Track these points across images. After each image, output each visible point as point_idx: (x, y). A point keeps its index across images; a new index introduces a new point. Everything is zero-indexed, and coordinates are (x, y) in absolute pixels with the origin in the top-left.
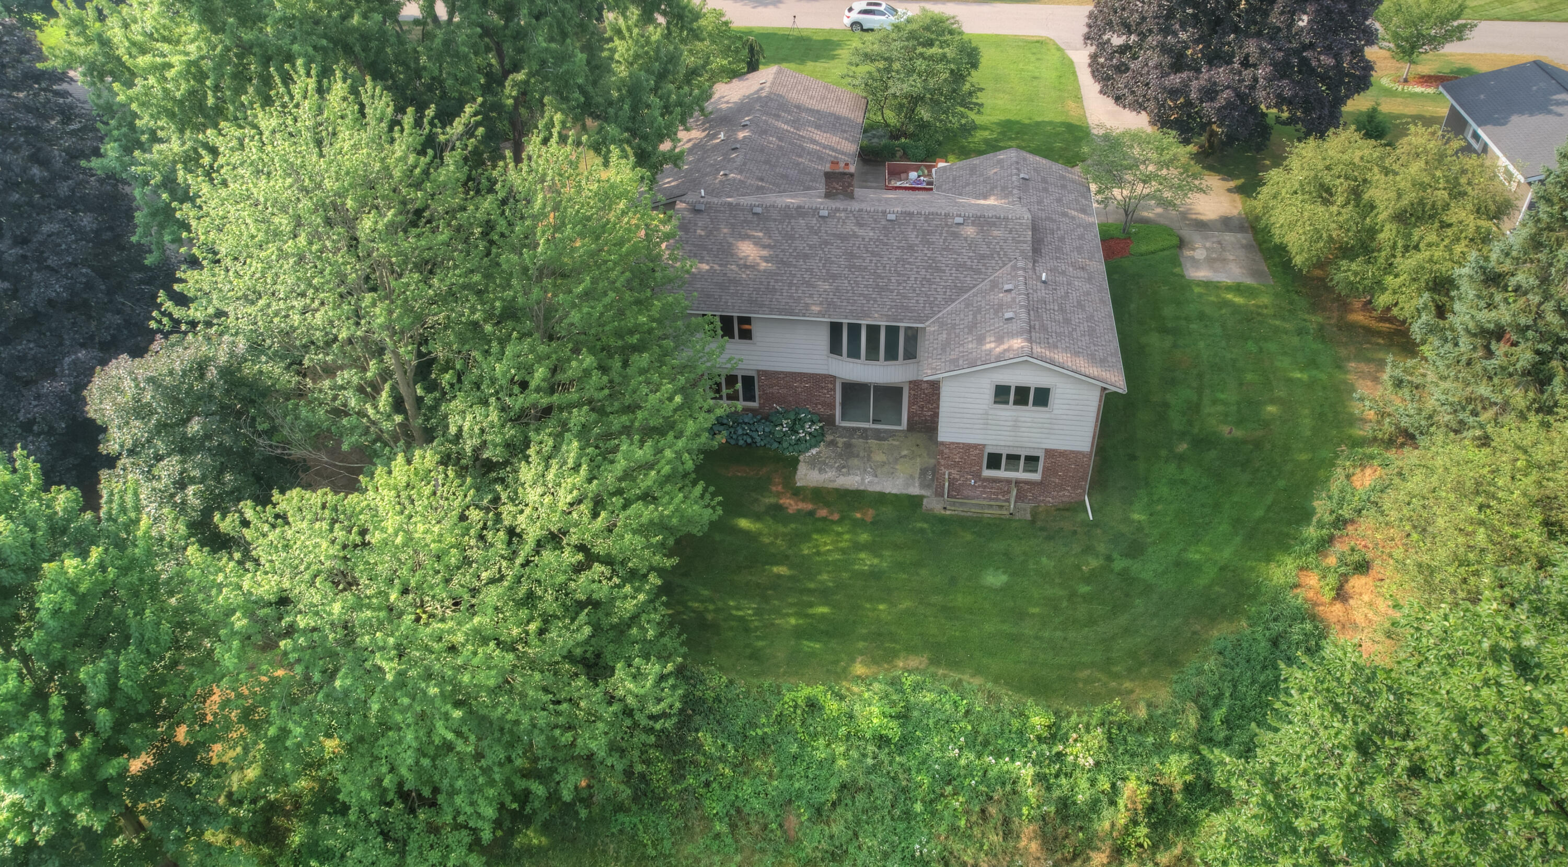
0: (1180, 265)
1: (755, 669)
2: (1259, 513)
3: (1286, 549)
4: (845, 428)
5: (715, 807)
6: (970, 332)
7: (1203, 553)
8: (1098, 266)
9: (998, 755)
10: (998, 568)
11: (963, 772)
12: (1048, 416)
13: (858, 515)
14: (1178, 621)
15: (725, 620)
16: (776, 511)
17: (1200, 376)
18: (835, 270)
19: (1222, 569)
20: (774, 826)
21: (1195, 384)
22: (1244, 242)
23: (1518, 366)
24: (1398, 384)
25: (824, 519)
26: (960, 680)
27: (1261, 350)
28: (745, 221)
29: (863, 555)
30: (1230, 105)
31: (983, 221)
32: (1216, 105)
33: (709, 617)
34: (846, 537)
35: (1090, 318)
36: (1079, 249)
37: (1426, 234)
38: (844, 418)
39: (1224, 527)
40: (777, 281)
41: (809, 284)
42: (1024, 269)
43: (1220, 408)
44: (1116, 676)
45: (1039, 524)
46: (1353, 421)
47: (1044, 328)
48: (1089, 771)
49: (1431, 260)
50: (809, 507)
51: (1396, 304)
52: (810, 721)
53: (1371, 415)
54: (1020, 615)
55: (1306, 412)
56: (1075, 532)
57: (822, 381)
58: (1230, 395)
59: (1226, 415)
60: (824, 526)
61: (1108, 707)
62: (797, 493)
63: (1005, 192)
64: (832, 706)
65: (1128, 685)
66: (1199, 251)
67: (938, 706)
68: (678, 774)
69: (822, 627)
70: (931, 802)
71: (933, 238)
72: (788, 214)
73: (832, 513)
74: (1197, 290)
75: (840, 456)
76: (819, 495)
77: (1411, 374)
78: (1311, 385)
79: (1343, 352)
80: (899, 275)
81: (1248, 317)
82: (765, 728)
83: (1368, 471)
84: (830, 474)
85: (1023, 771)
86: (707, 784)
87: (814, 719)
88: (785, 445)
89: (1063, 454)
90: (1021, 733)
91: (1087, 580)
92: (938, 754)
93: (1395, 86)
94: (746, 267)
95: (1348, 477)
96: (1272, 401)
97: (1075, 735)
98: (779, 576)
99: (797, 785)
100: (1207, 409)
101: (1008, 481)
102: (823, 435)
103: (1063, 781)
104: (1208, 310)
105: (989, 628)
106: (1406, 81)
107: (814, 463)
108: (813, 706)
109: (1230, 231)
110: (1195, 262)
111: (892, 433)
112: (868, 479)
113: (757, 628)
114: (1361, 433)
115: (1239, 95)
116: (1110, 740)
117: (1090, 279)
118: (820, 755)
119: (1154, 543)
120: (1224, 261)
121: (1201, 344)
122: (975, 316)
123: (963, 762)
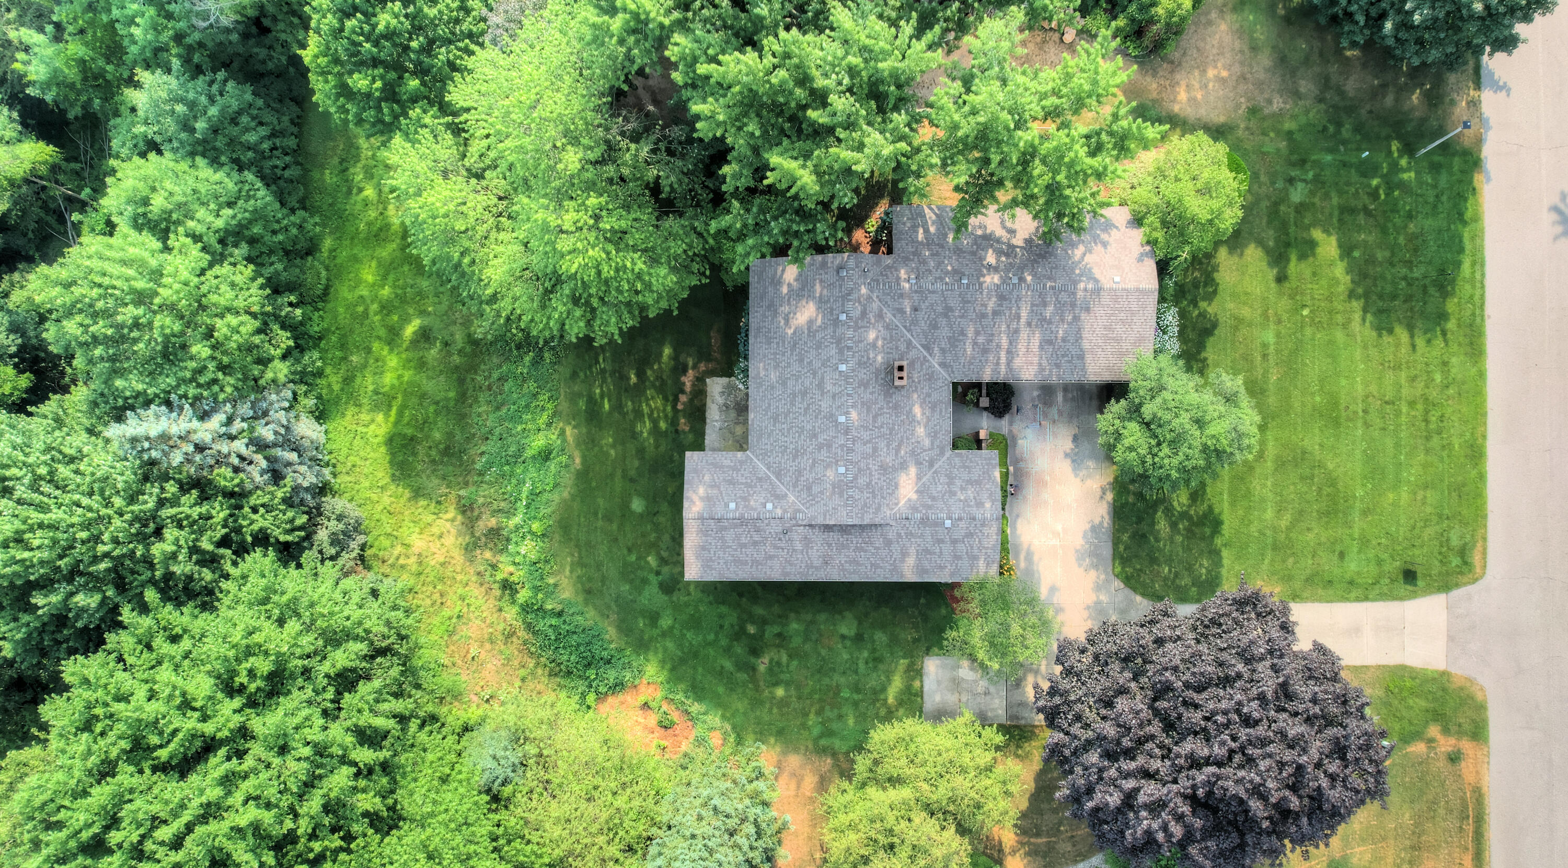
6: (725, 480)
10: (645, 507)
13: (682, 421)
16: (681, 369)
25: (677, 401)
26: (565, 486)
28: (831, 309)
29: (648, 426)
31: (843, 487)
34: (663, 415)
35: (758, 563)
36: (853, 562)
40: (777, 343)
41: (777, 366)
42: (795, 518)
47: (723, 529)
50: (688, 389)
60: (671, 401)
62: (700, 380)
66: (973, 675)
69: (595, 408)
71: (823, 452)
72: (842, 341)
73: (682, 404)
76: (699, 394)
80: (788, 430)
94: (788, 319)
98: (628, 379)
110: (952, 667)
112: (716, 425)
113: (591, 372)
117: (813, 567)
122: (743, 483)
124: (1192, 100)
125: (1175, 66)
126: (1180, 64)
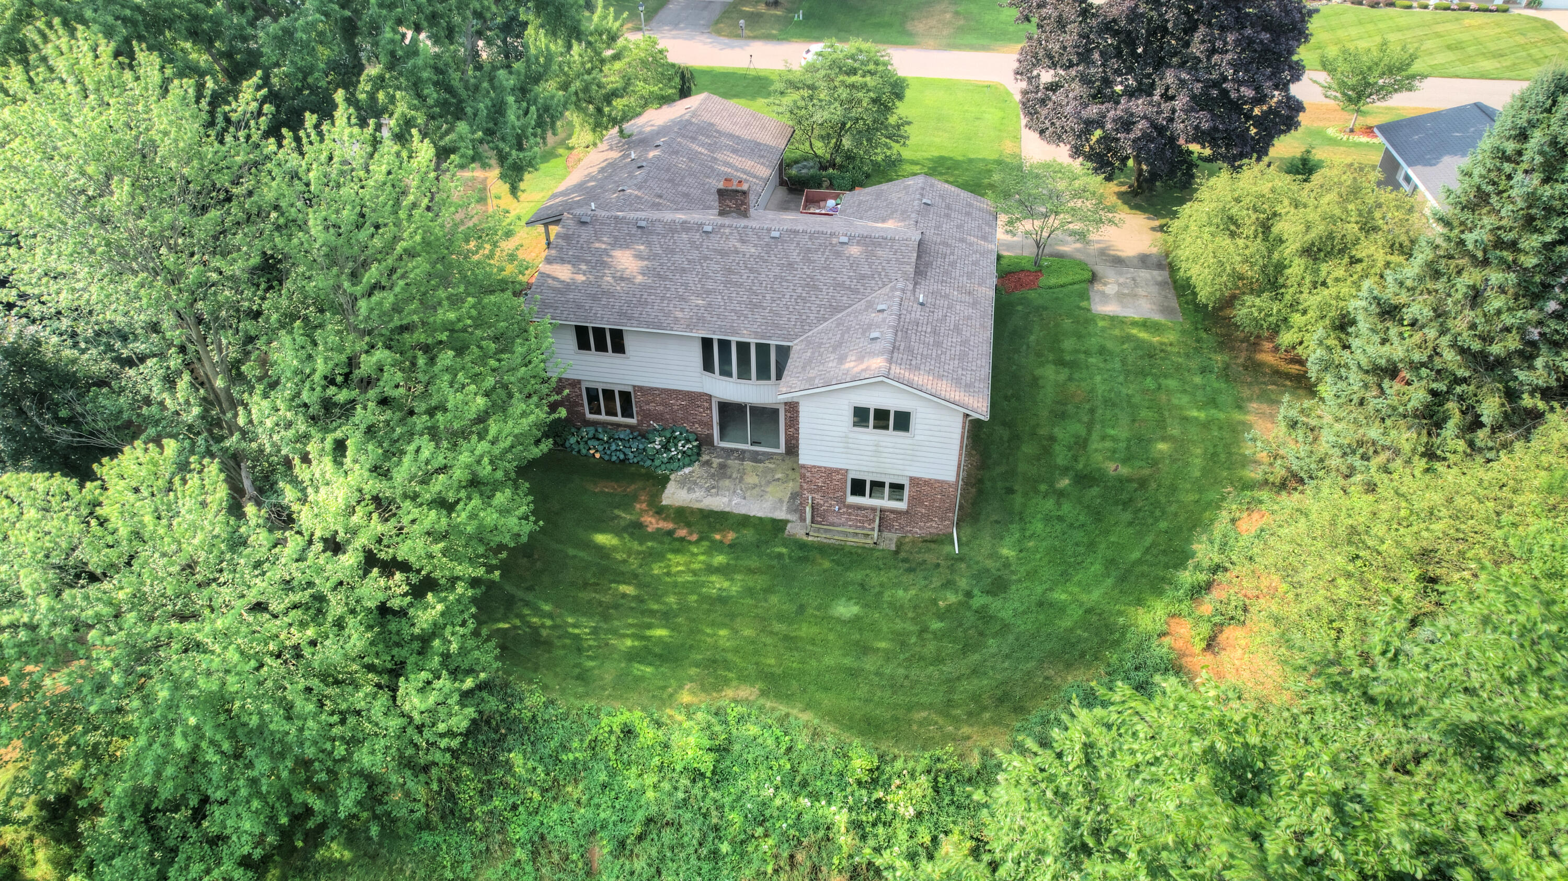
0: (1088, 299)
1: (580, 690)
2: (1136, 555)
3: (1159, 592)
4: (723, 449)
5: (518, 832)
6: (833, 352)
7: (1071, 594)
8: (987, 293)
9: (814, 796)
10: (850, 599)
11: (776, 814)
12: (910, 441)
13: (718, 537)
14: (1031, 665)
15: (559, 637)
16: (636, 529)
17: (1092, 411)
18: (710, 285)
19: (1089, 611)
20: (575, 857)
21: (1086, 419)
22: (1159, 279)
23: (1409, 406)
24: (1293, 425)
25: (682, 539)
26: (787, 715)
27: (1159, 387)
28: (629, 234)
29: (713, 578)
30: (1145, 136)
31: (870, 242)
32: (1132, 136)
33: (544, 633)
34: (702, 558)
35: (965, 343)
36: (970, 275)
37: (1333, 269)
38: (722, 438)
39: (1097, 568)
40: (650, 294)
41: (682, 299)
42: (903, 291)
43: (1108, 444)
44: (956, 721)
45: (903, 555)
46: (1246, 461)
47: (910, 350)
48: (910, 821)
49: (1338, 298)
50: (669, 526)
51: (1301, 343)
52: (624, 748)
53: (1263, 456)
54: (865, 650)
55: (1199, 451)
56: (938, 565)
57: (697, 399)
58: (1121, 432)
59: (1114, 452)
60: (681, 545)
61: (938, 752)
62: (661, 511)
63: (904, 216)
64: (648, 734)
65: (966, 730)
66: (1111, 284)
67: (760, 741)
68: (485, 794)
69: (657, 650)
70: (742, 842)
71: (815, 257)
72: (672, 228)
73: (691, 534)
74: (1101, 324)
75: (713, 476)
76: (682, 515)
77: (1308, 416)
78: (1206, 425)
79: (1246, 392)
80: (774, 292)
81: (1150, 353)
82: (577, 753)
83: (1256, 516)
84: (698, 494)
85: (837, 817)
86: (514, 807)
87: (629, 746)
88: (657, 462)
89: (927, 483)
90: (841, 775)
91: (941, 617)
92: (754, 792)
93: (1340, 136)
94: (622, 279)
95: (1233, 521)
96: (1164, 439)
97: (898, 782)
98: (624, 596)
99: (603, 815)
100: (1095, 444)
101: (873, 509)
102: (699, 454)
103: (880, 830)
104: (1110, 345)
105: (829, 661)
106: (1352, 131)
107: (683, 483)
108: (628, 732)
109: (1147, 267)
110: (1105, 297)
111: (770, 456)
112: (736, 500)
113: (590, 647)
114: (1253, 475)
115: (1154, 125)
116: (936, 790)
117: (975, 304)
118: (632, 784)
119: (1020, 581)
120: (1135, 296)
121: (1098, 378)
122: (842, 335)
123: (778, 802)
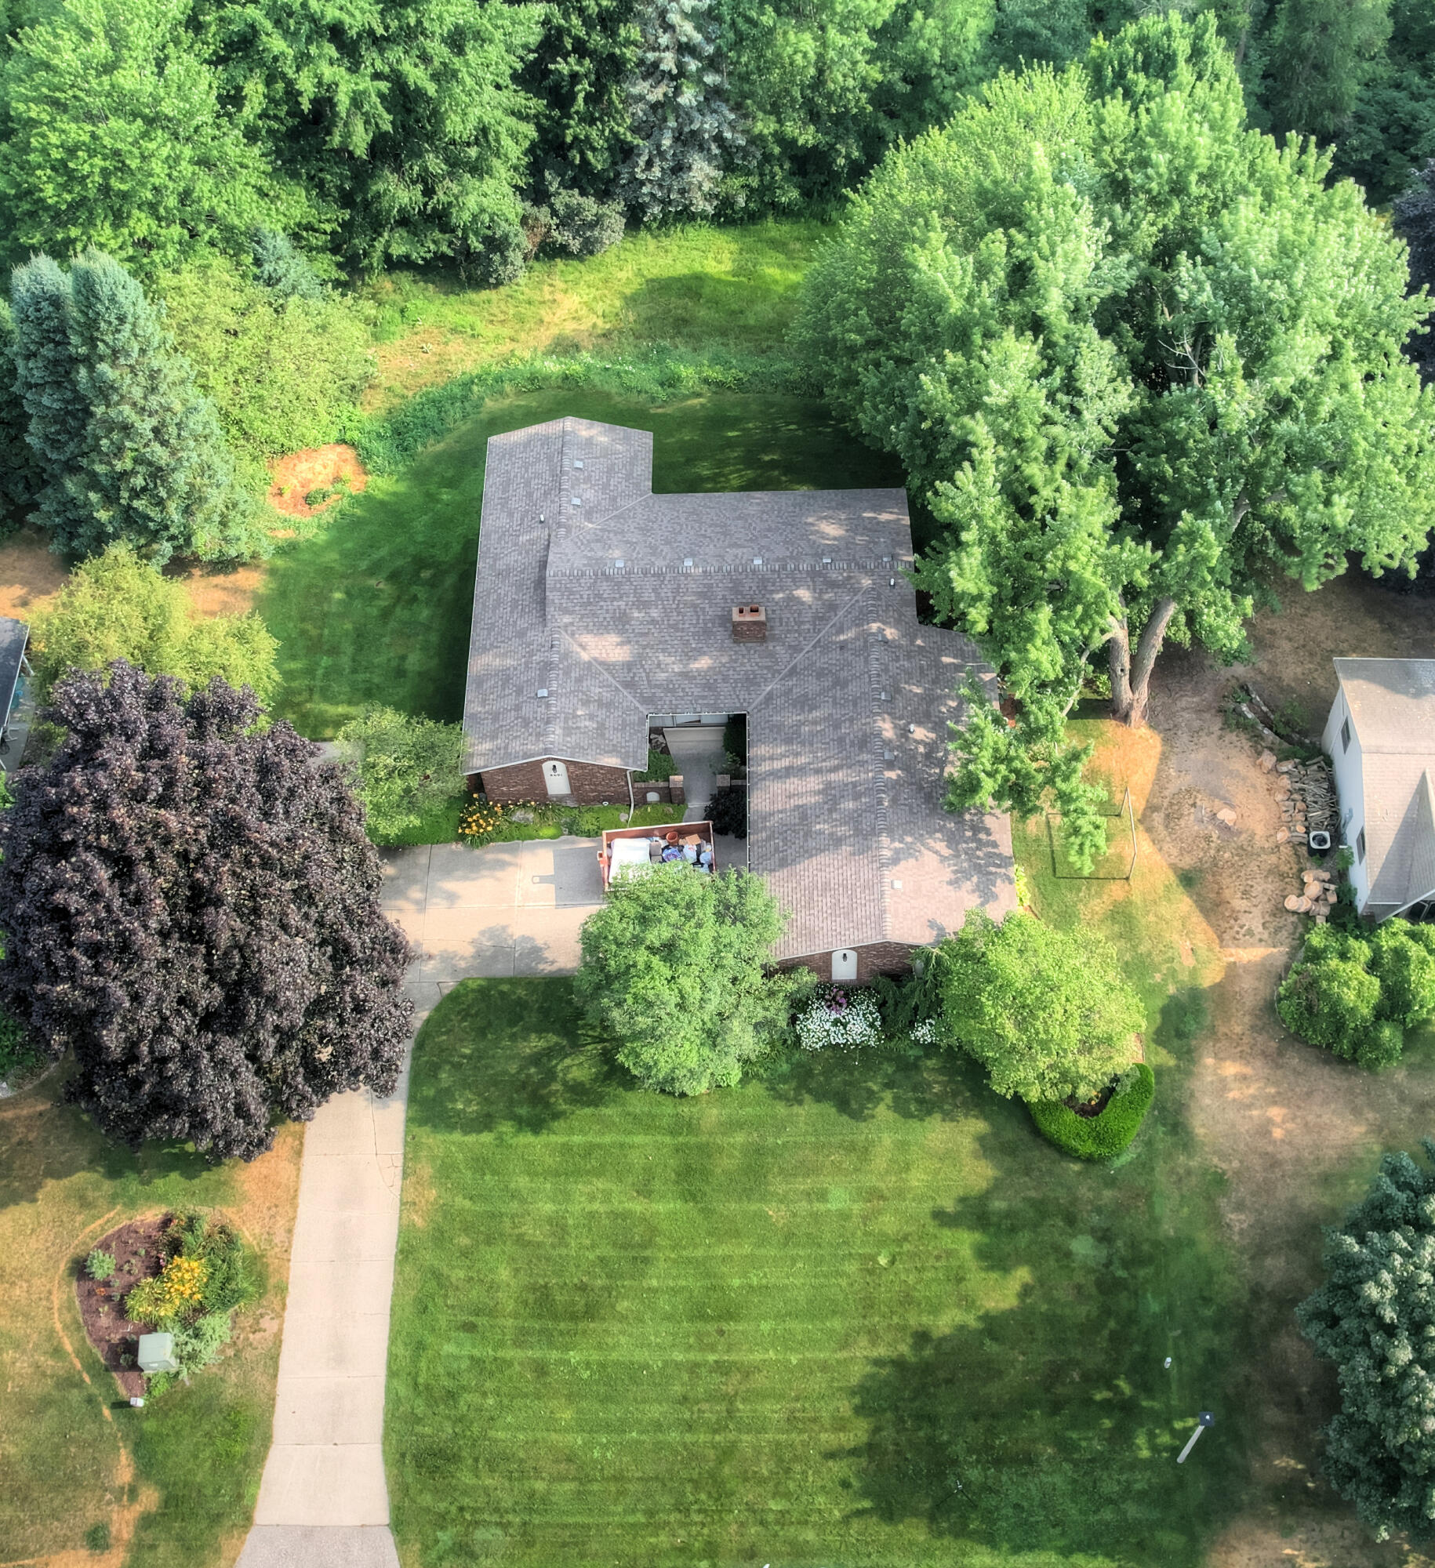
124: (1223, 1086)
125: (1274, 1059)
126: (1279, 1066)
